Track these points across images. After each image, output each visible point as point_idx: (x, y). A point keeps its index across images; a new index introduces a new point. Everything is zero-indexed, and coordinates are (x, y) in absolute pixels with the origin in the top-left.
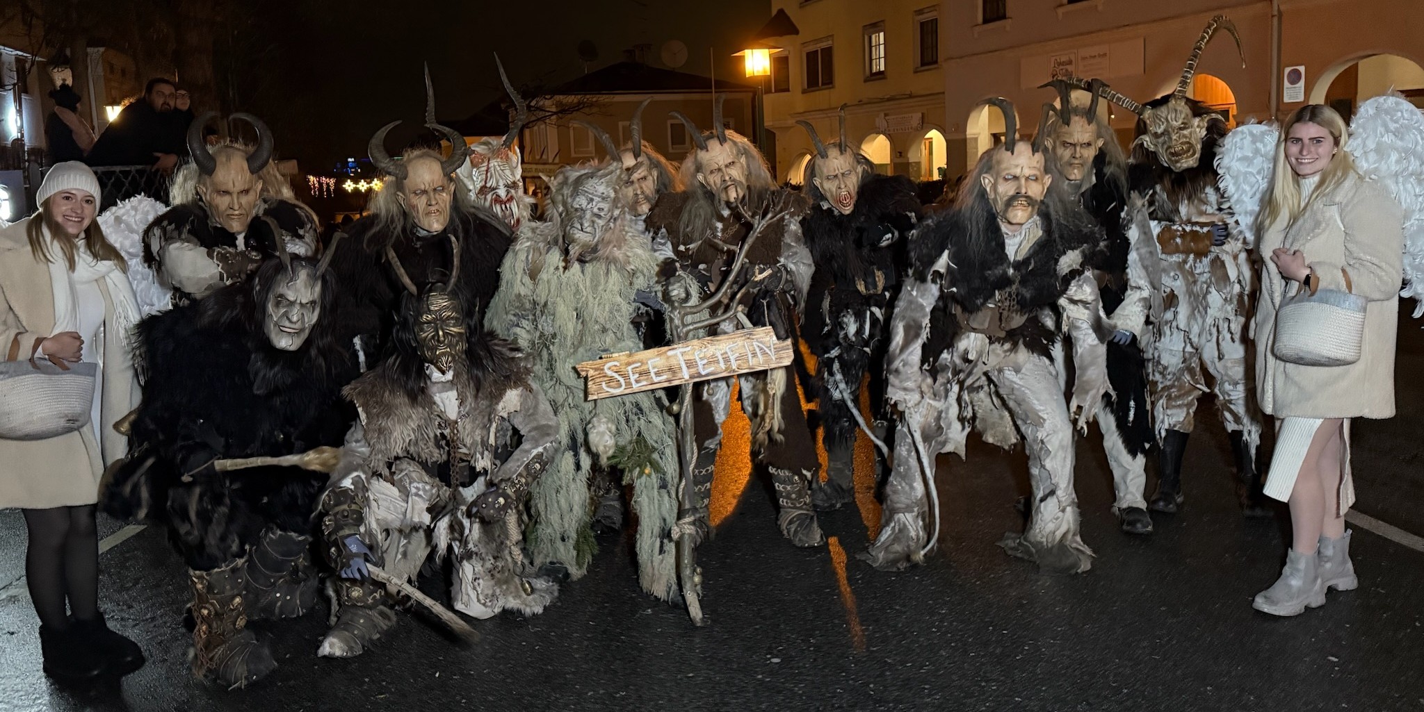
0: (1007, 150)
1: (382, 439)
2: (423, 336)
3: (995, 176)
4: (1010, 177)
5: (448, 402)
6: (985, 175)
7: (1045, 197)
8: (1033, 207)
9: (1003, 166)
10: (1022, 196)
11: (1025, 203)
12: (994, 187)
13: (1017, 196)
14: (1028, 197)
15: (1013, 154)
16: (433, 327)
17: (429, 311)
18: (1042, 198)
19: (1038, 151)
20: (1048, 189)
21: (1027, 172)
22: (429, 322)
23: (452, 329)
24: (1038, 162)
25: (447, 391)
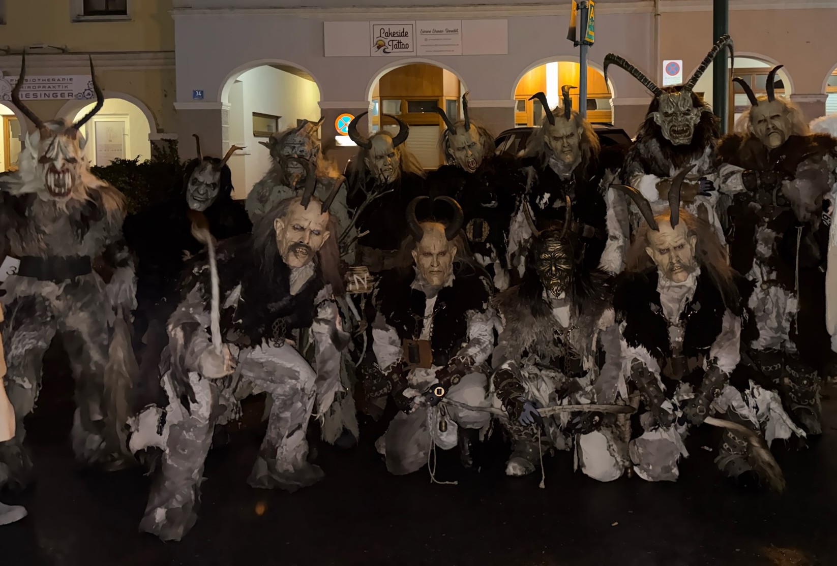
0: (302, 204)
1: (514, 337)
2: (543, 268)
3: (286, 223)
4: (298, 227)
5: (563, 314)
6: (278, 219)
7: (321, 249)
8: (309, 256)
9: (296, 216)
10: (305, 246)
11: (305, 251)
12: (284, 231)
13: (299, 244)
14: (307, 247)
15: (306, 209)
16: (549, 264)
17: (547, 252)
18: (318, 250)
19: (325, 212)
20: (325, 242)
21: (313, 227)
22: (546, 259)
23: (563, 266)
24: (323, 221)
25: (561, 307)
